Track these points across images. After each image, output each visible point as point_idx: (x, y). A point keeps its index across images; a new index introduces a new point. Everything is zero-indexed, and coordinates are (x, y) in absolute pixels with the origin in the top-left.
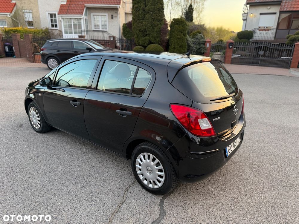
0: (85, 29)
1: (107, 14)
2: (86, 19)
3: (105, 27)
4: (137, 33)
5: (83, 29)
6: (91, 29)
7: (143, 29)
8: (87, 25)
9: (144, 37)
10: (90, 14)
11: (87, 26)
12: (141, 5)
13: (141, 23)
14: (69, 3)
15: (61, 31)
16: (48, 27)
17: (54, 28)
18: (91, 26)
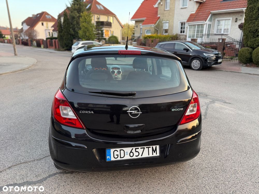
0: (207, 33)
1: (231, 18)
2: (209, 24)
3: (227, 30)
4: (247, 34)
5: (204, 33)
6: (212, 33)
7: (254, 30)
8: (209, 29)
9: (255, 38)
10: (214, 20)
11: (209, 31)
12: (258, 4)
13: (253, 24)
14: (197, 12)
15: (186, 36)
16: (177, 33)
17: (182, 34)
18: (213, 30)
